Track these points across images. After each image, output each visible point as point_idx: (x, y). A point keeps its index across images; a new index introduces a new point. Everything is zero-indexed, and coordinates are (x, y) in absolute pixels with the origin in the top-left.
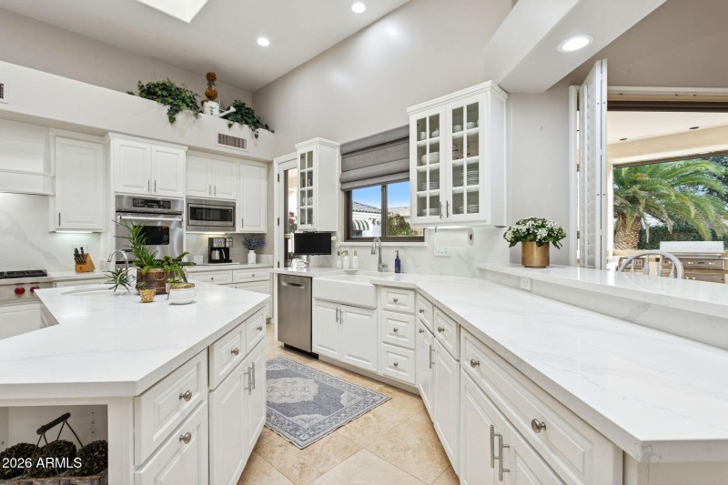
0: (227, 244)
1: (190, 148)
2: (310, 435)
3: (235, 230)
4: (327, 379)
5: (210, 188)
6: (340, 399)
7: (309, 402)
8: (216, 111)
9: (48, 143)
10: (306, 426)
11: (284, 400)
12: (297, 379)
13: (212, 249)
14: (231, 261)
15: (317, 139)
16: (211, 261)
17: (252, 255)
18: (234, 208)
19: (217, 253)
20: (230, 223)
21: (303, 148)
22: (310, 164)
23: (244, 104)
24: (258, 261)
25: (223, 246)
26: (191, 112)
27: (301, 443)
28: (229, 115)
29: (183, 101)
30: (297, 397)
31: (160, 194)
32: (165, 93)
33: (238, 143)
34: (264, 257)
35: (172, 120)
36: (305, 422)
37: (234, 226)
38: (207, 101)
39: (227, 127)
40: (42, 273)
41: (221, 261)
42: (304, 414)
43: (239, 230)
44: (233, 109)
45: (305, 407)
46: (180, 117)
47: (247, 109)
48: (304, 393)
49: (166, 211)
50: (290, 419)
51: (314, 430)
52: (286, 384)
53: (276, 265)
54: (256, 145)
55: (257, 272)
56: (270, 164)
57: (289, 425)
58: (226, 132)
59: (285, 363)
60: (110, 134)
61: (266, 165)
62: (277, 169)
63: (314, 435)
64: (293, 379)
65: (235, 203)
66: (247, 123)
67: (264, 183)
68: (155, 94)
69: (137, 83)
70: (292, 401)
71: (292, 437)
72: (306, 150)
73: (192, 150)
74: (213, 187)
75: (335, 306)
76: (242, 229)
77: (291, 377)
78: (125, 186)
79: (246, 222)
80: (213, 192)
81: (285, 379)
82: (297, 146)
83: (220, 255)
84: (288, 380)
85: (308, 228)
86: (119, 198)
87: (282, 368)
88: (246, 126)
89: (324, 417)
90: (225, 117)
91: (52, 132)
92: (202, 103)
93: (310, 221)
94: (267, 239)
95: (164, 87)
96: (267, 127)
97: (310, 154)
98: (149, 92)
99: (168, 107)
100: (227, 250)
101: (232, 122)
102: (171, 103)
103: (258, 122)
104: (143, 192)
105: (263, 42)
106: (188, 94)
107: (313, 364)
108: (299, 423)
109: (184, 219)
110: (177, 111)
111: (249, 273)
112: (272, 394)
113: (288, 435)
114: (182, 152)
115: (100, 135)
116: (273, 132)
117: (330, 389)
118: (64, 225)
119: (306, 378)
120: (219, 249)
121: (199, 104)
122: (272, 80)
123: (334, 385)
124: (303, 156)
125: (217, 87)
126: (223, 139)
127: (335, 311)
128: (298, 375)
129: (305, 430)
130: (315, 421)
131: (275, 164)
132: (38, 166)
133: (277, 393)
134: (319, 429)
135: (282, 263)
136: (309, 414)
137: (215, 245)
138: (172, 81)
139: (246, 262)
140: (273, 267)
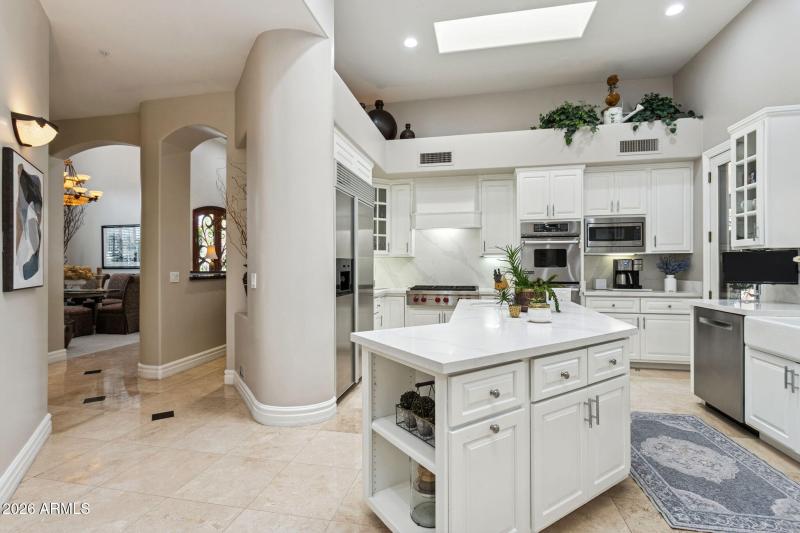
0: (635, 266)
1: (588, 165)
2: (693, 520)
3: (644, 250)
4: (762, 469)
5: (612, 204)
6: (771, 502)
7: (712, 483)
8: (619, 117)
9: (478, 187)
10: (694, 507)
11: (673, 465)
12: (706, 449)
13: (617, 273)
14: (640, 287)
15: (766, 110)
16: (617, 286)
17: (670, 281)
18: (643, 224)
19: (623, 277)
20: (639, 243)
21: (740, 130)
22: (752, 150)
23: (657, 95)
24: (679, 288)
25: (630, 269)
26: (589, 127)
27: (674, 521)
28: (636, 115)
29: (581, 118)
30: (696, 470)
31: (559, 217)
32: (563, 117)
33: (648, 145)
34: (688, 284)
35: (569, 141)
36: (694, 502)
37: (643, 244)
38: (607, 109)
39: (632, 131)
40: (473, 288)
41: (628, 286)
42: (696, 492)
43: (650, 249)
44: (640, 108)
45: (701, 485)
46: (577, 137)
47: (662, 99)
48: (708, 470)
49: (563, 233)
50: (673, 490)
51: (702, 518)
52: (686, 449)
53: (706, 294)
54: (673, 142)
55: (673, 303)
56: (697, 161)
57: (667, 494)
58: (631, 136)
59: (697, 424)
60: (517, 170)
61: (691, 165)
62: (709, 166)
63: (699, 523)
64: (700, 448)
65: (644, 218)
66: (659, 117)
67: (688, 188)
68: (554, 121)
69: (538, 117)
70: (686, 471)
71: (664, 509)
72: (744, 133)
73: (590, 167)
74: (615, 203)
75: (784, 363)
76: (654, 249)
77: (698, 444)
78: (529, 214)
79: (660, 240)
80: (615, 209)
81: (688, 443)
82: (730, 129)
83: (629, 279)
84: (692, 446)
85: (748, 243)
86: (524, 225)
87: (689, 428)
88: (658, 123)
89: (728, 511)
90: (630, 120)
91: (481, 178)
92: (602, 113)
93: (752, 234)
94: (694, 261)
95: (563, 111)
96: (691, 114)
97: (752, 136)
98: (548, 122)
99: (565, 130)
100: (635, 274)
101: (637, 124)
102: (568, 126)
103: (677, 111)
104: (543, 218)
105: (674, 10)
106: (586, 109)
107: (746, 442)
108: (683, 498)
109: (582, 241)
110: (574, 131)
111: (664, 303)
112: (660, 452)
113: (660, 504)
114: (579, 171)
115: (510, 173)
116: (701, 117)
117: (760, 483)
118: (488, 251)
119: (723, 453)
120: (626, 272)
121: (599, 116)
122: (696, 51)
123: (771, 481)
124: (740, 142)
125: (619, 90)
126: (627, 146)
127: (783, 371)
128: (711, 446)
129: (687, 511)
130: (711, 509)
131: (705, 161)
132: (470, 206)
133: (668, 454)
134: (713, 521)
135: (716, 293)
136: (703, 496)
137: (621, 268)
138: (569, 102)
139: (662, 289)
140: (701, 298)
